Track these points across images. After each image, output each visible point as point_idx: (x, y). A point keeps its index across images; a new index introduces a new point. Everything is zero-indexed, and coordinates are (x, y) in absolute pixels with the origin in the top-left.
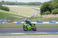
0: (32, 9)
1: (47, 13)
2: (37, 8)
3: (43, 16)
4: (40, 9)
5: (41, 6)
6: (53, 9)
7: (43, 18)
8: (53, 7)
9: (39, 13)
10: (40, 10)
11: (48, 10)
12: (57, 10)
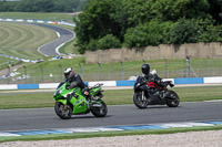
0: (40, 28)
1: (107, 42)
2: (63, 23)
3: (90, 57)
4: (74, 25)
5: (77, 13)
7: (90, 64)
8: (128, 16)
9: (72, 45)
10: (76, 29)
11: (110, 30)
12: (146, 31)
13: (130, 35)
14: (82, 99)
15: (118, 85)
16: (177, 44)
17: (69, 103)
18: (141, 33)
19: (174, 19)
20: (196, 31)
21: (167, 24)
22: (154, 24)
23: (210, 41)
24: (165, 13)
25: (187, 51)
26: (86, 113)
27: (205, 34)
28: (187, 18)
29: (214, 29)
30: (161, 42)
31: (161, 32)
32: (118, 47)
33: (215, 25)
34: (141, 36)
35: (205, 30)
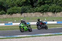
6: (8, 8)
8: (8, 5)
11: (3, 9)
12: (13, 10)
13: (8, 11)
14: (26, 27)
15: (5, 25)
16: (22, 13)
17: (23, 28)
18: (11, 10)
19: (21, 6)
20: (27, 10)
21: (19, 8)
22: (15, 7)
23: (31, 12)
24: (18, 4)
25: (24, 15)
26: (27, 30)
27: (29, 10)
28: (24, 6)
29: (32, 9)
30: (17, 12)
31: (17, 10)
32: (5, 14)
33: (32, 8)
34: (11, 11)
35: (29, 9)
